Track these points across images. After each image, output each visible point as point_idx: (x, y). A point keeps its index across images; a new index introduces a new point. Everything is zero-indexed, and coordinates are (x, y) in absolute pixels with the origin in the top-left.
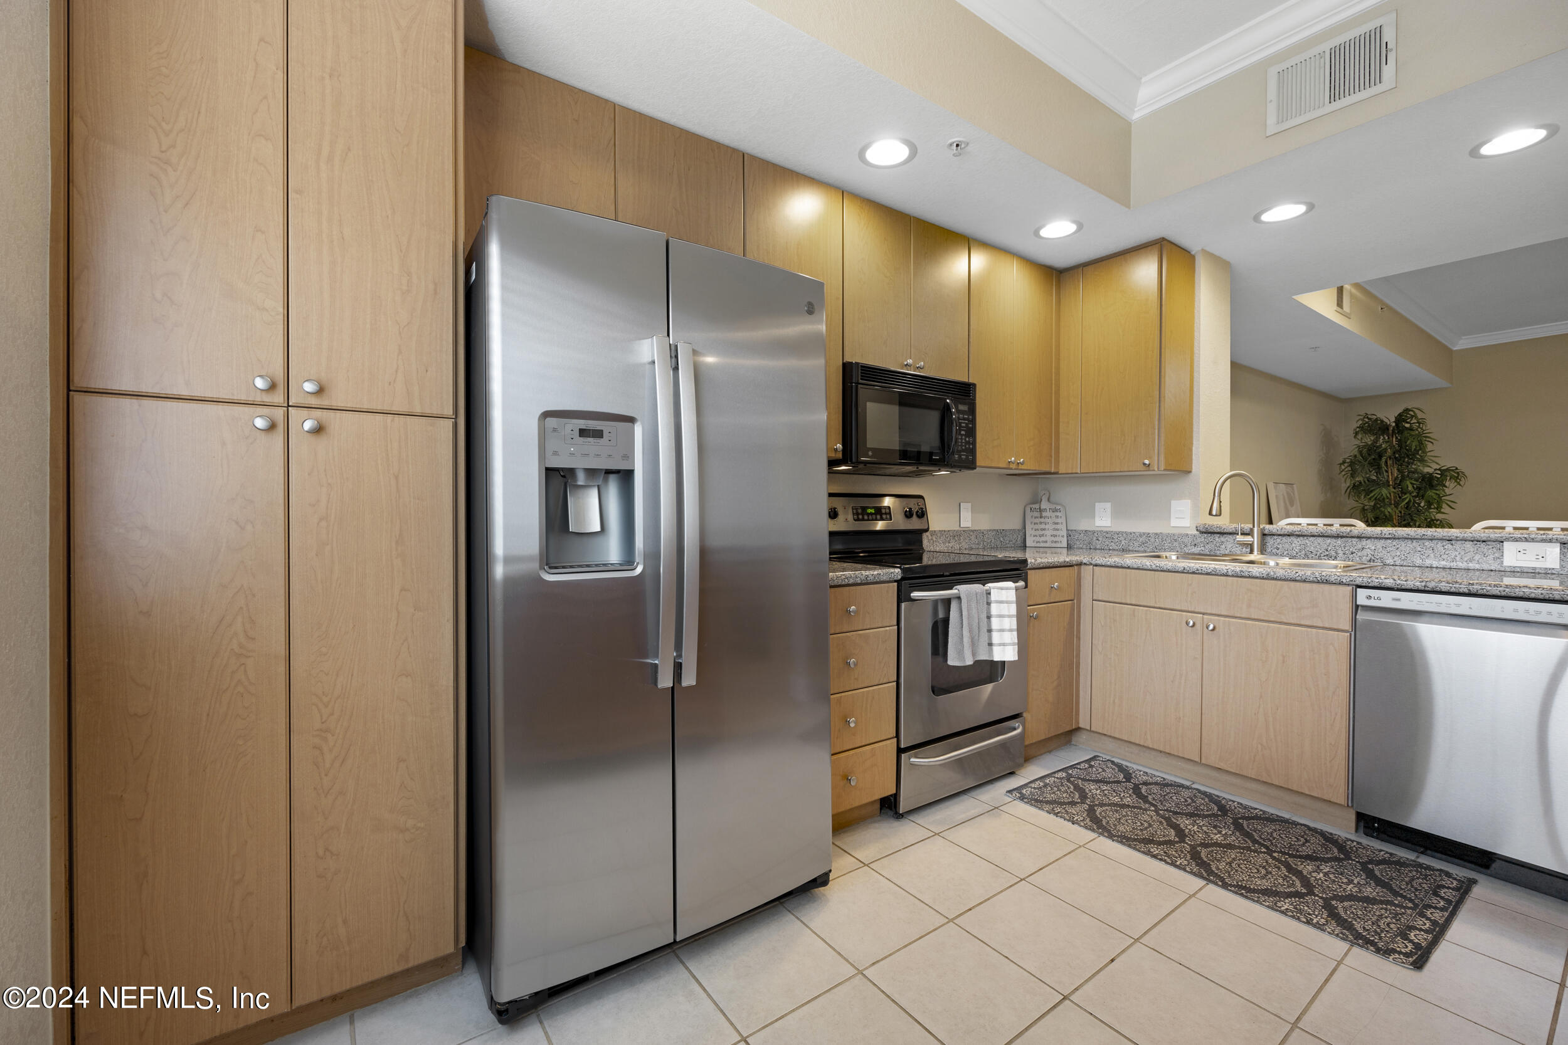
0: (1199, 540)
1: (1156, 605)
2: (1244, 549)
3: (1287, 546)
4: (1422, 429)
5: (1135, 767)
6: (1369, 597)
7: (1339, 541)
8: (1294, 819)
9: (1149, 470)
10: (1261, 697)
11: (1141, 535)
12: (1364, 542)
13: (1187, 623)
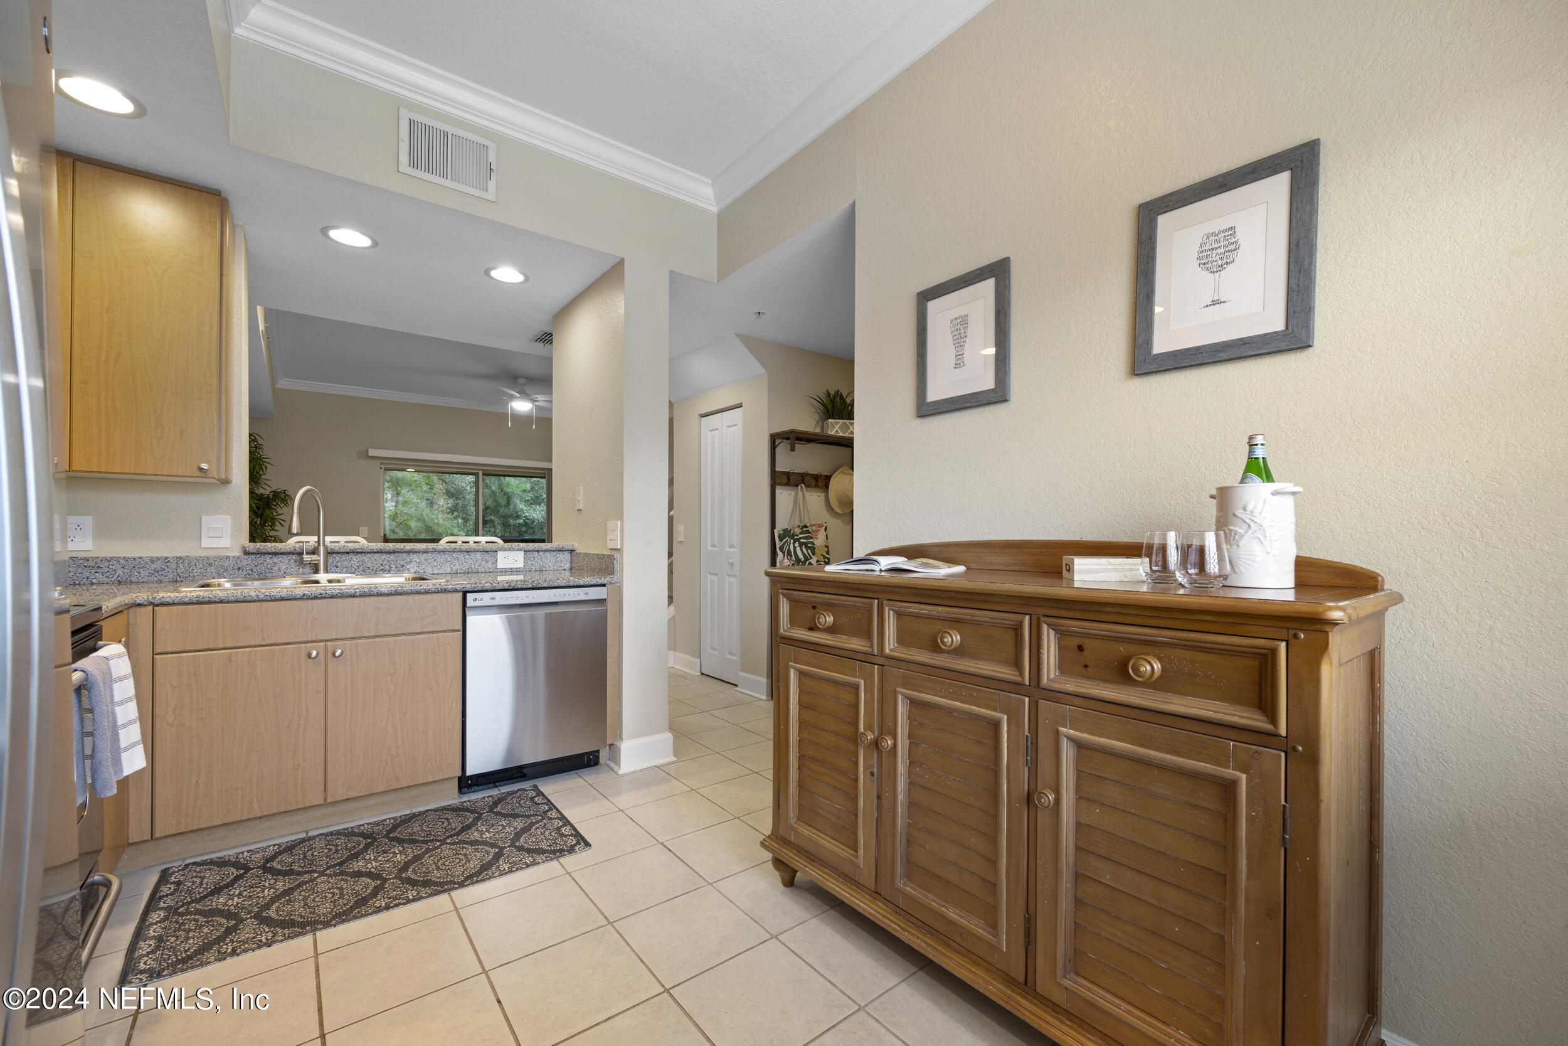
0: (244, 563)
1: (263, 643)
2: (301, 569)
3: (346, 563)
4: (259, 453)
5: (232, 852)
6: (475, 600)
7: (392, 557)
8: (415, 810)
9: (206, 477)
10: (390, 709)
11: (152, 560)
12: (412, 556)
13: (309, 656)
